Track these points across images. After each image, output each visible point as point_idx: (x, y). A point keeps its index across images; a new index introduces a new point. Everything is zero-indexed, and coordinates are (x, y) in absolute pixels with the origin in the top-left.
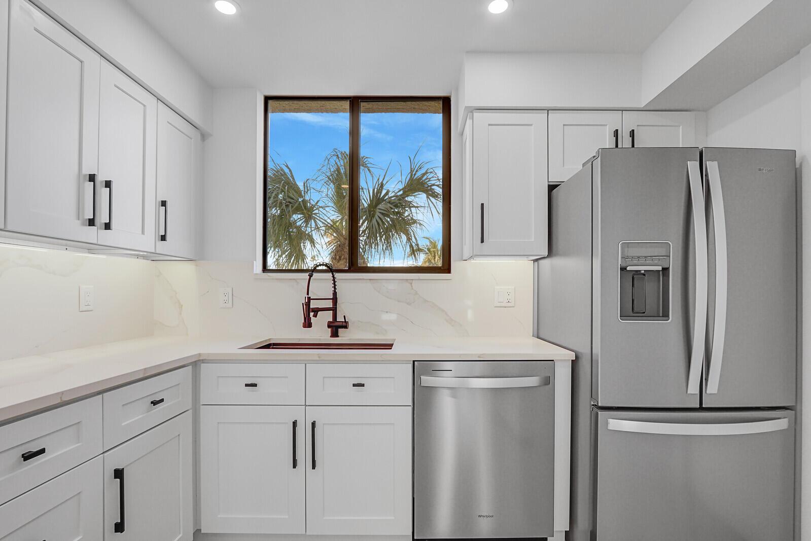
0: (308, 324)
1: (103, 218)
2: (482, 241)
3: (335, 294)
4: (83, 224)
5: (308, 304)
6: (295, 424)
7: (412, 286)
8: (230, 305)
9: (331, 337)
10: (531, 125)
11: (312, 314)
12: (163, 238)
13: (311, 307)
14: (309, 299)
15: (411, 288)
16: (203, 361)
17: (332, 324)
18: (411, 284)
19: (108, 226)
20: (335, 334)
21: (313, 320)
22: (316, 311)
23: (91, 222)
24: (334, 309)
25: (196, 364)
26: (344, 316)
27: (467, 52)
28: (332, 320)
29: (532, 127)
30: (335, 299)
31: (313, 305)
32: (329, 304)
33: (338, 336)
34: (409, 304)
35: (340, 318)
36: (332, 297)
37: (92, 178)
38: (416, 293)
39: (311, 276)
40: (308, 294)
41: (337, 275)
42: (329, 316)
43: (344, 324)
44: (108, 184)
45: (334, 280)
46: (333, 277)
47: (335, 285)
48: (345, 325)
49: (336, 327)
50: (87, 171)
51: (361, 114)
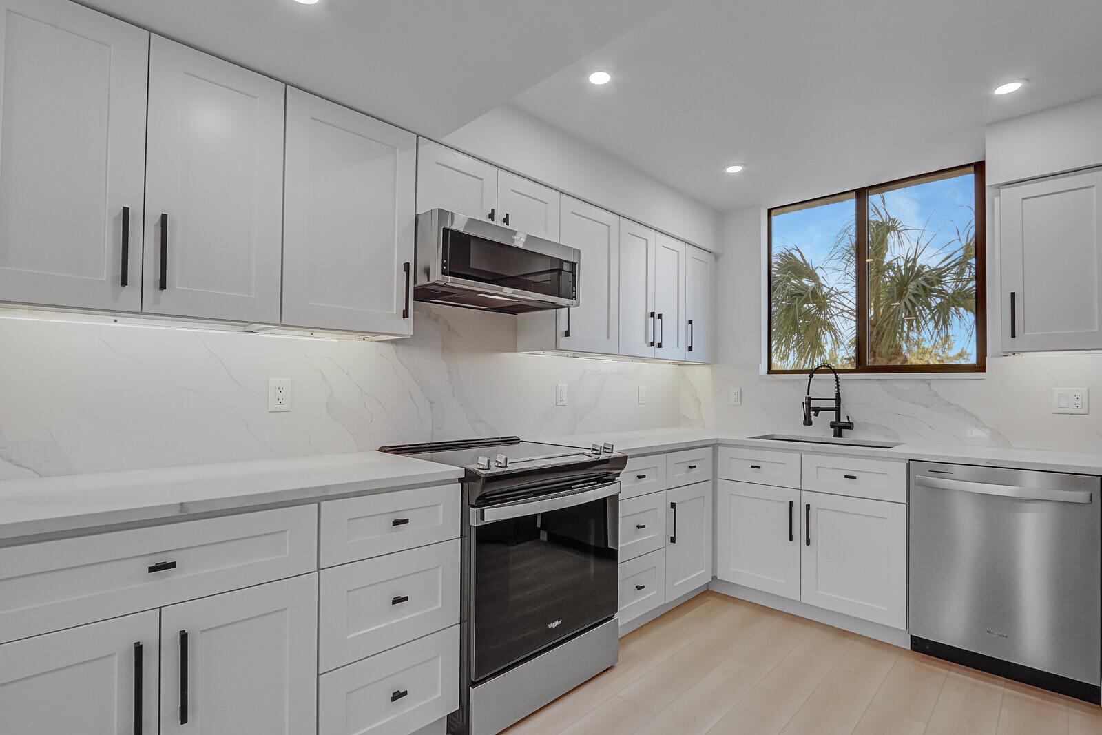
0: (808, 422)
1: (658, 341)
2: (1013, 335)
3: (838, 394)
4: (648, 346)
5: (808, 403)
6: (791, 503)
7: (930, 387)
8: (738, 403)
9: (834, 437)
10: (1093, 186)
11: (812, 413)
12: (690, 349)
13: (812, 406)
14: (810, 399)
15: (929, 389)
16: (720, 445)
17: (834, 424)
18: (929, 384)
19: (660, 345)
20: (838, 434)
21: (813, 418)
22: (817, 410)
23: (652, 344)
24: (837, 410)
25: (715, 445)
26: (848, 417)
27: (989, 125)
28: (834, 420)
29: (1094, 188)
30: (838, 399)
31: (814, 404)
32: (833, 404)
33: (841, 437)
34: (927, 406)
35: (844, 419)
36: (835, 397)
37: (652, 315)
38: (937, 395)
39: (811, 377)
40: (808, 394)
41: (839, 375)
42: (832, 416)
43: (848, 425)
44: (660, 316)
45: (837, 380)
46: (836, 377)
47: (838, 386)
48: (850, 426)
49: (840, 428)
50: (650, 311)
51: (870, 196)
